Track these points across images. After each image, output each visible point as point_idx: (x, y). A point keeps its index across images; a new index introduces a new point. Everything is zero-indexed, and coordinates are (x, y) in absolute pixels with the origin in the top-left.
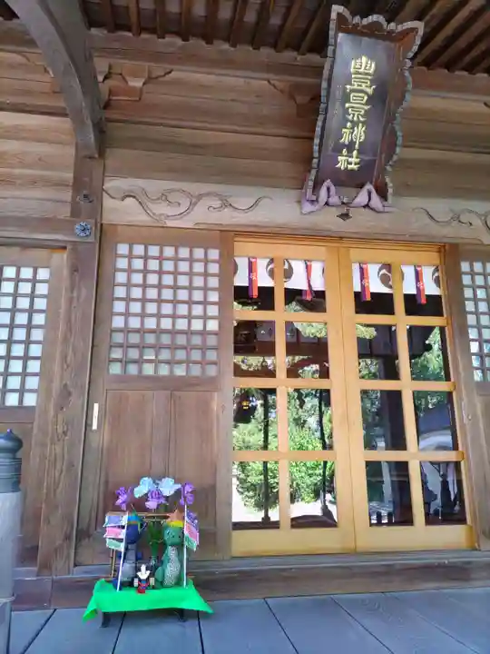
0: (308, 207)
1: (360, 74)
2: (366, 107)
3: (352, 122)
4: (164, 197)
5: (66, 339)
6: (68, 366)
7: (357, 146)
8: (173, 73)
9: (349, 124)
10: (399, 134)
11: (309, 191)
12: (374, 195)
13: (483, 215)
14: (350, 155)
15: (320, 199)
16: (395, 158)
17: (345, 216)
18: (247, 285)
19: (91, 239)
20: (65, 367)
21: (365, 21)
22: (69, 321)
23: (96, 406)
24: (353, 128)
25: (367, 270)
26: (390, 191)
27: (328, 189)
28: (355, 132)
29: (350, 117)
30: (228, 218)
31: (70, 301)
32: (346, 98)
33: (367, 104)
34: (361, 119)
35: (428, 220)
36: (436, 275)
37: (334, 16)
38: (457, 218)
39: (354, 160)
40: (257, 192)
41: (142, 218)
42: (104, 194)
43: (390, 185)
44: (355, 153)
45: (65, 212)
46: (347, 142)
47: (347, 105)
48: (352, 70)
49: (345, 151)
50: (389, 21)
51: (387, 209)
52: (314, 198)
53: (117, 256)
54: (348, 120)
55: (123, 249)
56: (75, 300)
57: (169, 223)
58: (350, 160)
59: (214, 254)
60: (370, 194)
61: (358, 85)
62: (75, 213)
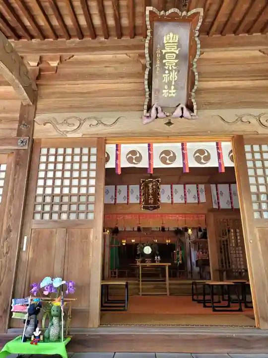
0: (146, 121)
1: (170, 43)
2: (176, 61)
3: (168, 70)
4: (65, 122)
5: (11, 201)
6: (11, 216)
7: (173, 84)
8: (75, 56)
9: (167, 72)
10: (196, 74)
11: (145, 111)
12: (185, 109)
13: (257, 116)
14: (169, 88)
15: (152, 115)
16: (195, 87)
17: (169, 123)
18: (115, 167)
19: (26, 147)
20: (10, 216)
21: (167, 13)
22: (12, 192)
23: (26, 238)
24: (169, 73)
26: (195, 107)
27: (157, 109)
28: (171, 76)
29: (167, 68)
30: (101, 130)
31: (14, 180)
32: (163, 57)
33: (175, 59)
34: (174, 68)
35: (222, 122)
36: (231, 154)
37: (147, 13)
38: (240, 119)
39: (173, 91)
40: (117, 114)
41: (54, 134)
42: (35, 123)
43: (194, 104)
44: (173, 87)
45: (14, 134)
46: (166, 81)
47: (164, 61)
48: (165, 42)
49: (166, 87)
50: (182, 11)
51: (193, 117)
52: (148, 115)
53: (41, 155)
54: (166, 70)
55: (44, 151)
56: (16, 180)
57: (69, 136)
58: (170, 91)
59: (94, 150)
60: (182, 109)
61: (170, 49)
62: (19, 134)
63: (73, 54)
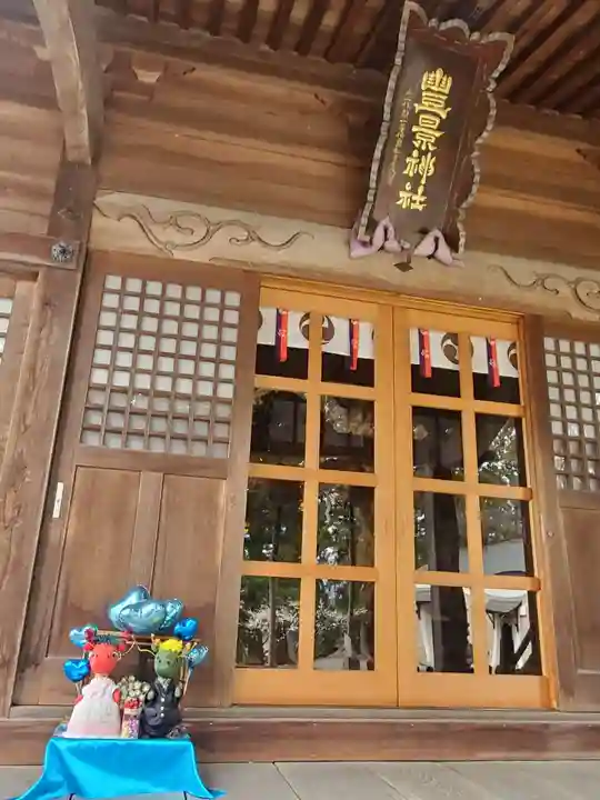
0: (359, 251)
1: (432, 91)
2: (438, 134)
3: (419, 149)
4: (173, 221)
5: (27, 393)
6: (26, 428)
7: (423, 182)
8: (195, 73)
9: (415, 153)
10: (477, 170)
11: (362, 230)
12: (442, 242)
13: (572, 283)
14: (414, 191)
15: (375, 241)
16: (470, 199)
17: (404, 267)
18: (274, 344)
19: (72, 266)
20: (23, 429)
21: (443, 27)
22: (32, 369)
23: (60, 486)
24: (420, 158)
25: (428, 337)
26: (462, 241)
27: (386, 231)
28: (423, 164)
29: (417, 145)
30: (254, 254)
31: (37, 343)
32: (414, 119)
33: (439, 129)
34: (431, 148)
35: (507, 283)
36: (512, 352)
37: (406, 15)
38: (541, 281)
39: (418, 198)
40: (294, 226)
41: (141, 244)
42: (95, 212)
43: (462, 233)
44: (421, 190)
45: (40, 229)
46: (411, 174)
47: (414, 129)
48: (423, 88)
49: (408, 186)
50: (472, 30)
51: (457, 263)
52: (367, 239)
53: (105, 291)
54: (414, 148)
55: (113, 282)
56: (43, 343)
57: (178, 255)
58: (414, 198)
59: (233, 299)
60: (436, 240)
61: (430, 106)
62: (55, 231)
63: (193, 64)
